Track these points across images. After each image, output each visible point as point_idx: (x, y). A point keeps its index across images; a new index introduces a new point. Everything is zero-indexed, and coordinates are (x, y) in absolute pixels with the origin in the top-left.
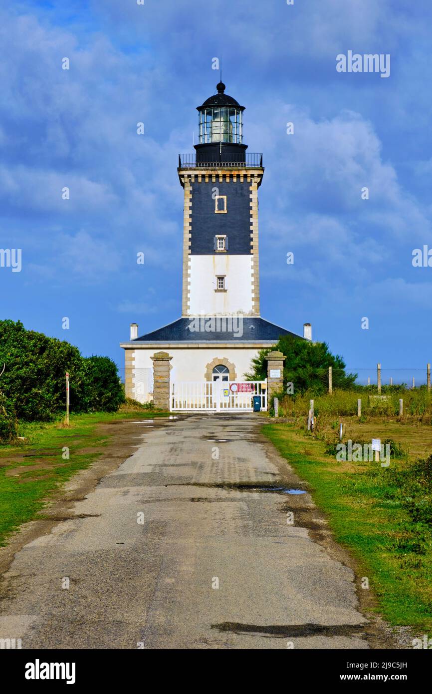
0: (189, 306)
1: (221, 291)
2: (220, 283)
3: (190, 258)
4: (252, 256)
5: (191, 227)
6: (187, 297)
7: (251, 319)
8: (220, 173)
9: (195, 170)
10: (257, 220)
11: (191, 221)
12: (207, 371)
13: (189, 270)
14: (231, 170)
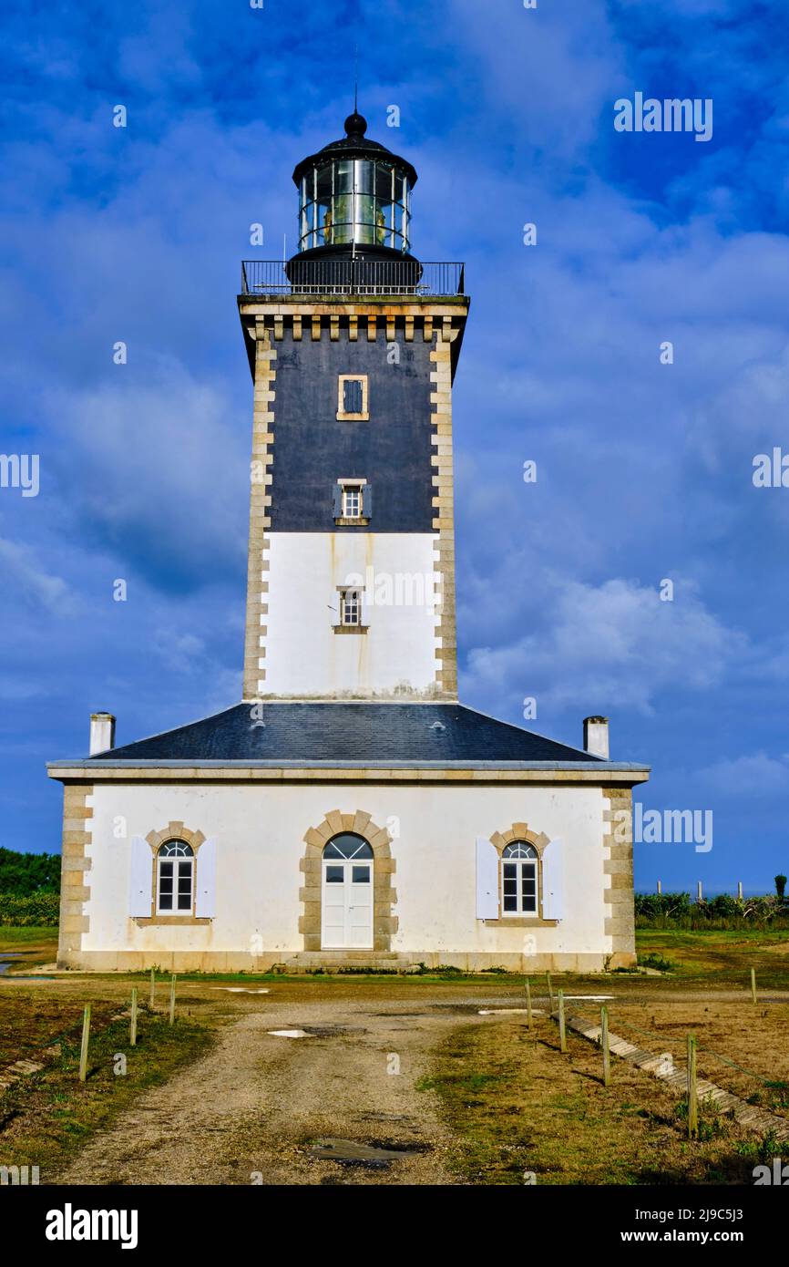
0: (264, 671)
1: (351, 630)
2: (348, 609)
3: (268, 541)
4: (436, 536)
5: (271, 456)
6: (258, 647)
7: (433, 706)
8: (351, 310)
9: (284, 302)
10: (449, 441)
11: (272, 442)
12: (308, 851)
13: (264, 573)
14: (380, 305)
